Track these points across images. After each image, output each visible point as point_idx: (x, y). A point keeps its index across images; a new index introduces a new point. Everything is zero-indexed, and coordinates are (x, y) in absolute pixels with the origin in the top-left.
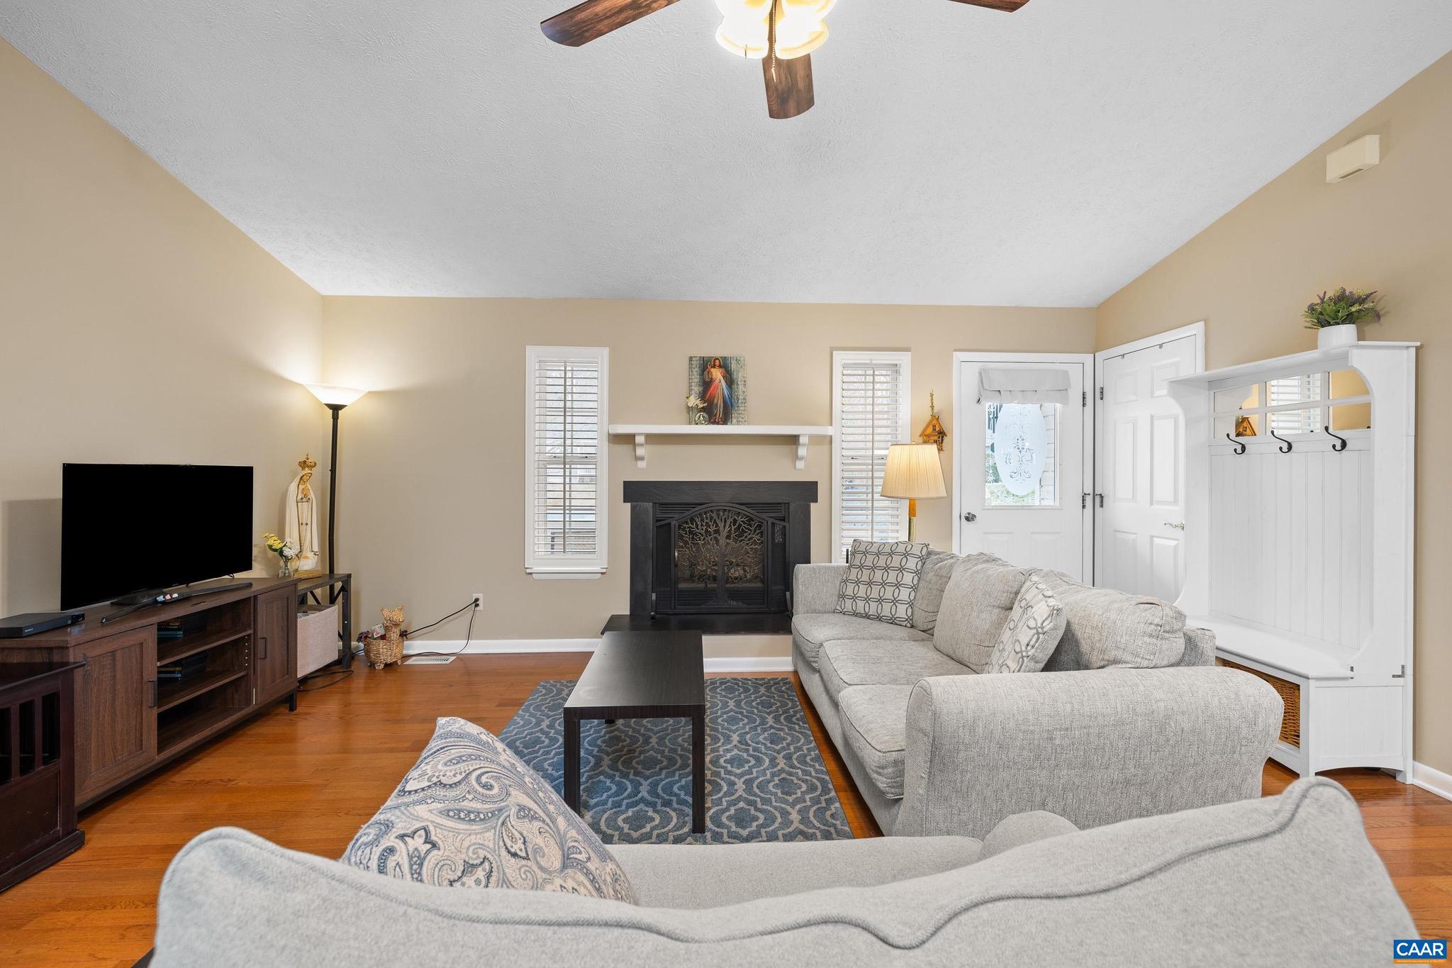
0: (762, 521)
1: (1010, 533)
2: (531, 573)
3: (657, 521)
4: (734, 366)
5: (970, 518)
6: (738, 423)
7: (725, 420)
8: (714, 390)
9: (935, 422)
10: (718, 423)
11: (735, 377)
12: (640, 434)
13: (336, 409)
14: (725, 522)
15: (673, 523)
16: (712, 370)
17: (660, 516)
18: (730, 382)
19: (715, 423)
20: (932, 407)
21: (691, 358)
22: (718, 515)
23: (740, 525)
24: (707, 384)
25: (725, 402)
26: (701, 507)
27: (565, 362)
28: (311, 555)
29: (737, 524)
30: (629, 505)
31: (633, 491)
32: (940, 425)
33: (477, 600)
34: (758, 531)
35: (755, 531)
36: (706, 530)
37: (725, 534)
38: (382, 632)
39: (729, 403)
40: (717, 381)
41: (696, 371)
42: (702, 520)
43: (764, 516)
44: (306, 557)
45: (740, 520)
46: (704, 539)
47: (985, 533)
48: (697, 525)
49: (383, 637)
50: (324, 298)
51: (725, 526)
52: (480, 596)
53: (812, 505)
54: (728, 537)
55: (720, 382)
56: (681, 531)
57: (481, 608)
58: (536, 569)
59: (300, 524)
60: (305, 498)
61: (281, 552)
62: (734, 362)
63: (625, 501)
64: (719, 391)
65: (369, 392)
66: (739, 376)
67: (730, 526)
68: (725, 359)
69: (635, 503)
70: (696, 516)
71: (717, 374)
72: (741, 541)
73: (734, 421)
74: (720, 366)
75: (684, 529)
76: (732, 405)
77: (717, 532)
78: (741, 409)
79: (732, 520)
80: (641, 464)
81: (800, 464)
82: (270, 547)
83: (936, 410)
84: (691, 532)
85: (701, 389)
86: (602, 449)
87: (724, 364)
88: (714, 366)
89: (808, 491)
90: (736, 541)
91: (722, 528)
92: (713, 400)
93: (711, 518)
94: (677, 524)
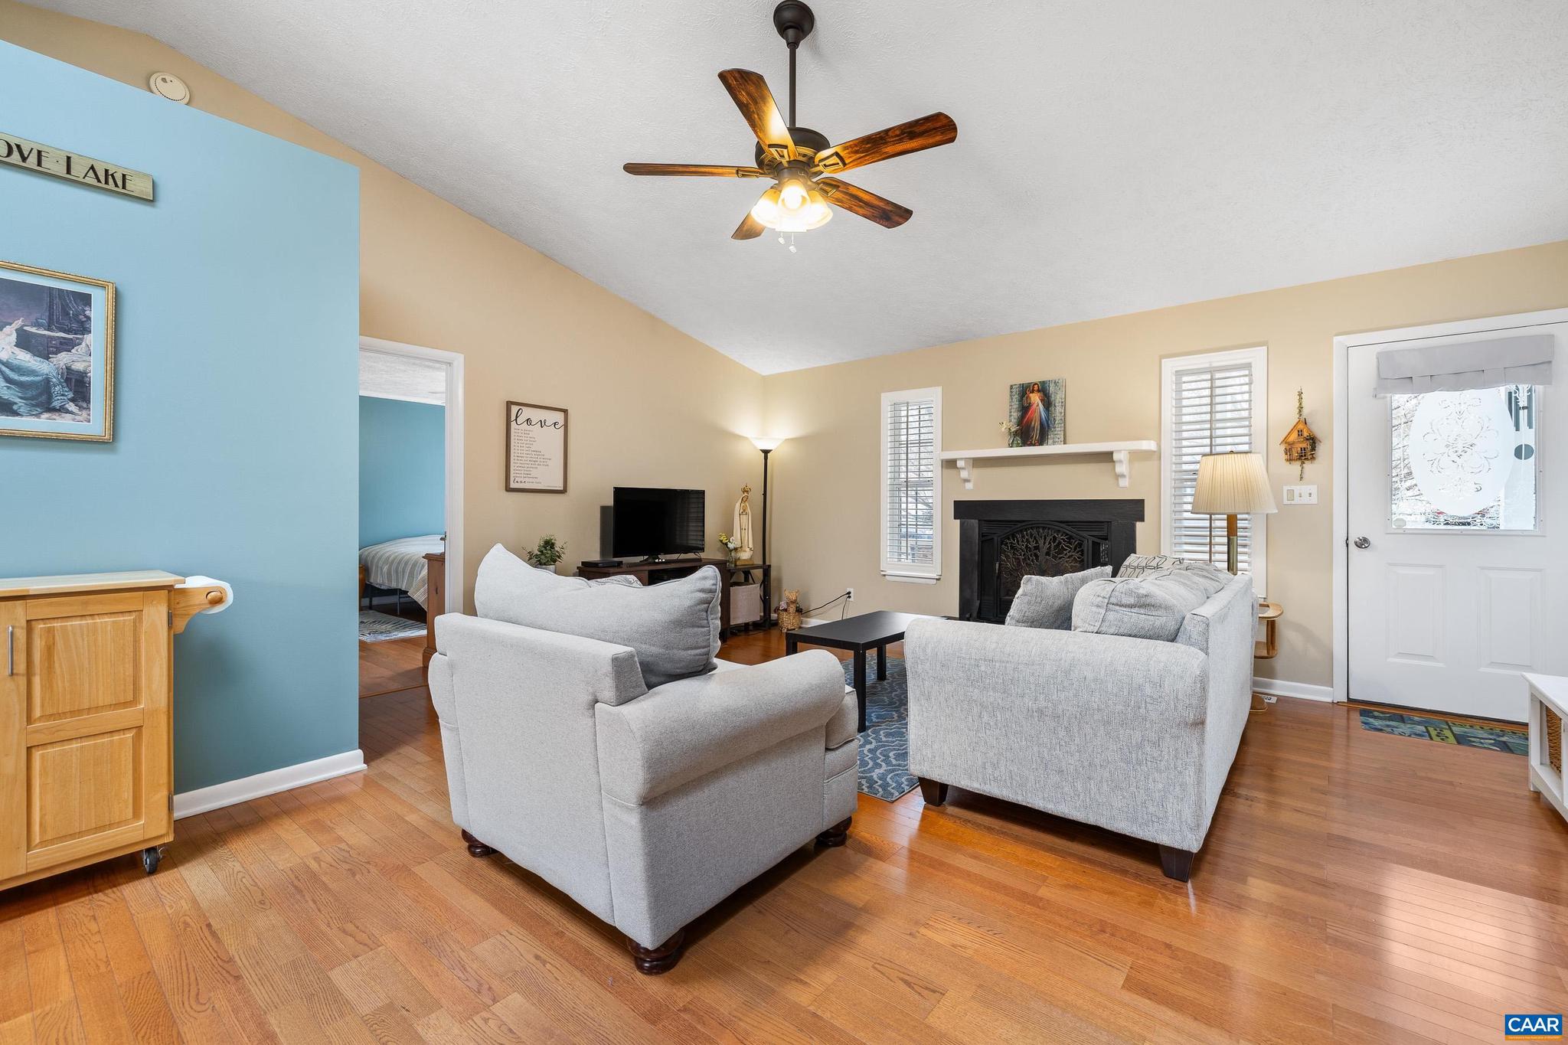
0: (1083, 539)
1: (1441, 567)
2: (885, 575)
3: (983, 536)
4: (1052, 389)
5: (1363, 543)
6: (1054, 443)
7: (1041, 441)
8: (1031, 414)
9: (1301, 426)
10: (1034, 445)
11: (1053, 399)
12: (962, 459)
13: (766, 452)
14: (1045, 539)
15: (996, 538)
16: (1031, 395)
17: (985, 530)
18: (1048, 403)
19: (1031, 445)
20: (1301, 408)
21: (1011, 386)
22: (1038, 532)
23: (1060, 543)
24: (1025, 409)
25: (1042, 424)
26: (1023, 524)
27: (908, 403)
28: (748, 550)
29: (1057, 542)
30: (958, 521)
31: (963, 510)
32: (1309, 430)
33: (849, 593)
34: (1078, 549)
35: (1075, 549)
36: (1027, 546)
37: (1045, 550)
38: (785, 606)
39: (1046, 424)
40: (1035, 405)
41: (1016, 397)
42: (1023, 537)
43: (1085, 534)
44: (745, 551)
45: (1059, 537)
46: (1024, 555)
47: (1390, 564)
48: (1018, 541)
49: (785, 610)
50: (764, 377)
51: (1044, 543)
52: (852, 590)
53: (1139, 525)
54: (1048, 554)
55: (1038, 405)
56: (1003, 546)
57: (852, 599)
58: (889, 572)
59: (741, 529)
60: (744, 512)
61: (726, 544)
62: (1052, 386)
63: (955, 518)
64: (1037, 415)
65: (786, 440)
66: (1057, 398)
67: (1050, 543)
68: (1043, 383)
69: (963, 520)
70: (1017, 532)
71: (1035, 398)
72: (1060, 558)
73: (1050, 441)
74: (1039, 391)
75: (1006, 544)
76: (1048, 426)
77: (1037, 548)
78: (1058, 429)
79: (1051, 537)
80: (969, 486)
81: (1124, 482)
82: (721, 541)
83: (1305, 411)
84: (1012, 548)
85: (1020, 414)
86: (934, 473)
87: (1043, 389)
88: (1033, 392)
89: (1134, 510)
90: (1055, 557)
91: (1041, 545)
92: (1031, 423)
93: (1031, 535)
94: (999, 540)
